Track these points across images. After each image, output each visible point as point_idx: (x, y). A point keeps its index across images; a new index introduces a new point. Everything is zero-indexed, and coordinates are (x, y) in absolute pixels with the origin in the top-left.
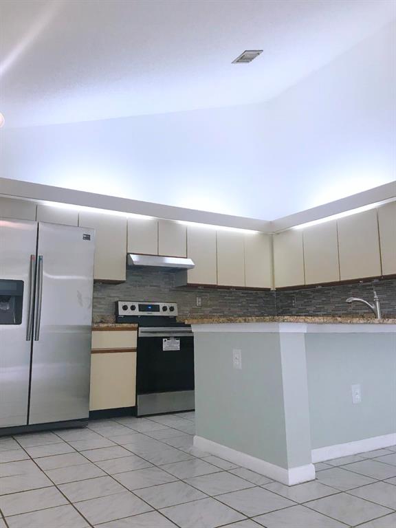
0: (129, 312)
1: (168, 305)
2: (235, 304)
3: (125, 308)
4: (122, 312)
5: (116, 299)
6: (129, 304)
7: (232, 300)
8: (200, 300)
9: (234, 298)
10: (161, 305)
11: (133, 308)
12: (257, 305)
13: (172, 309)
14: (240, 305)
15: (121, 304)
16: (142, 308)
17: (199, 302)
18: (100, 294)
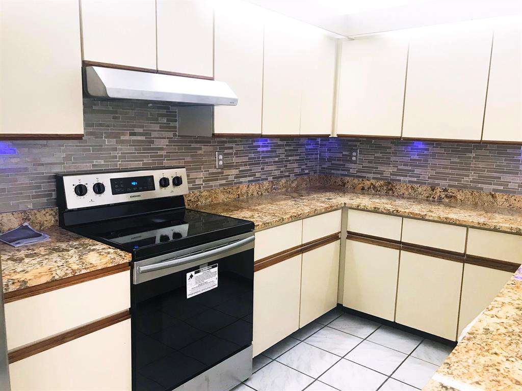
0: (91, 200)
1: (169, 174)
2: (271, 160)
3: (81, 190)
4: (73, 202)
5: (57, 170)
6: (89, 181)
7: (267, 152)
8: (221, 157)
9: (269, 149)
10: (158, 175)
11: (99, 189)
12: (298, 158)
13: (177, 181)
14: (277, 159)
15: (70, 183)
16: (119, 186)
17: (220, 160)
18: (14, 160)
